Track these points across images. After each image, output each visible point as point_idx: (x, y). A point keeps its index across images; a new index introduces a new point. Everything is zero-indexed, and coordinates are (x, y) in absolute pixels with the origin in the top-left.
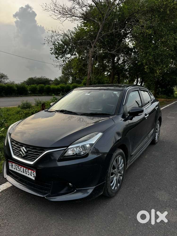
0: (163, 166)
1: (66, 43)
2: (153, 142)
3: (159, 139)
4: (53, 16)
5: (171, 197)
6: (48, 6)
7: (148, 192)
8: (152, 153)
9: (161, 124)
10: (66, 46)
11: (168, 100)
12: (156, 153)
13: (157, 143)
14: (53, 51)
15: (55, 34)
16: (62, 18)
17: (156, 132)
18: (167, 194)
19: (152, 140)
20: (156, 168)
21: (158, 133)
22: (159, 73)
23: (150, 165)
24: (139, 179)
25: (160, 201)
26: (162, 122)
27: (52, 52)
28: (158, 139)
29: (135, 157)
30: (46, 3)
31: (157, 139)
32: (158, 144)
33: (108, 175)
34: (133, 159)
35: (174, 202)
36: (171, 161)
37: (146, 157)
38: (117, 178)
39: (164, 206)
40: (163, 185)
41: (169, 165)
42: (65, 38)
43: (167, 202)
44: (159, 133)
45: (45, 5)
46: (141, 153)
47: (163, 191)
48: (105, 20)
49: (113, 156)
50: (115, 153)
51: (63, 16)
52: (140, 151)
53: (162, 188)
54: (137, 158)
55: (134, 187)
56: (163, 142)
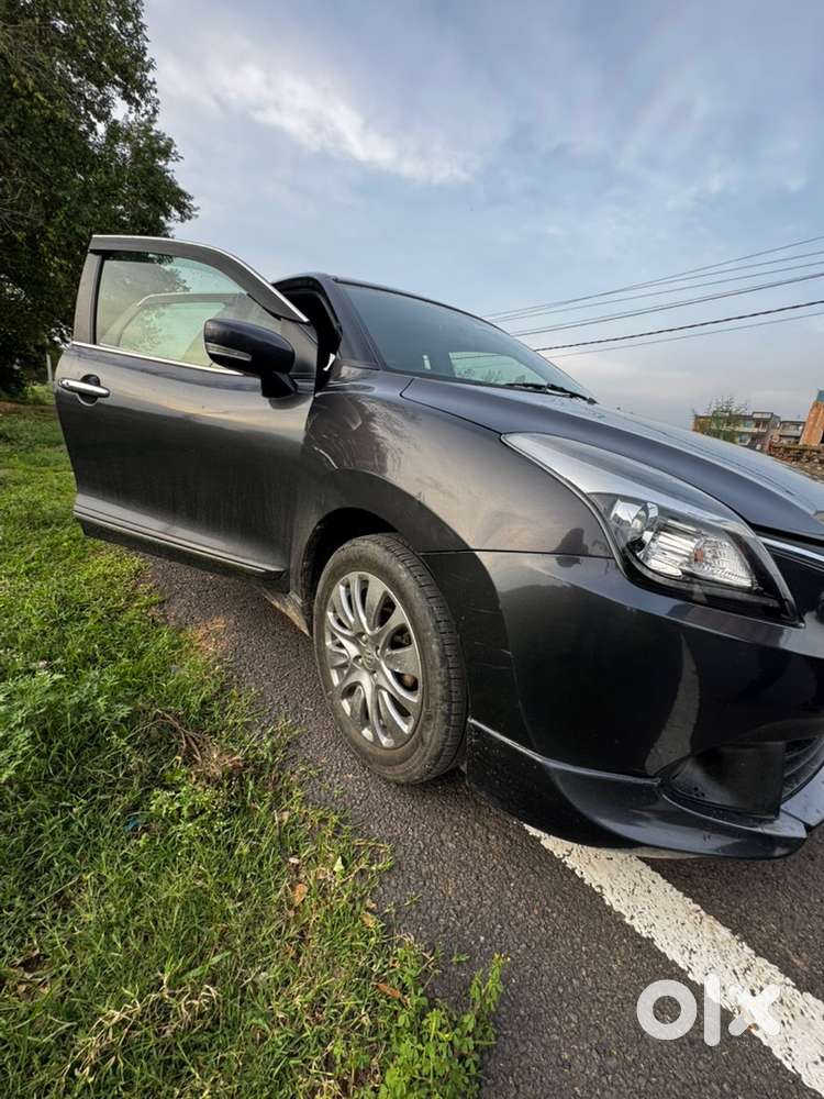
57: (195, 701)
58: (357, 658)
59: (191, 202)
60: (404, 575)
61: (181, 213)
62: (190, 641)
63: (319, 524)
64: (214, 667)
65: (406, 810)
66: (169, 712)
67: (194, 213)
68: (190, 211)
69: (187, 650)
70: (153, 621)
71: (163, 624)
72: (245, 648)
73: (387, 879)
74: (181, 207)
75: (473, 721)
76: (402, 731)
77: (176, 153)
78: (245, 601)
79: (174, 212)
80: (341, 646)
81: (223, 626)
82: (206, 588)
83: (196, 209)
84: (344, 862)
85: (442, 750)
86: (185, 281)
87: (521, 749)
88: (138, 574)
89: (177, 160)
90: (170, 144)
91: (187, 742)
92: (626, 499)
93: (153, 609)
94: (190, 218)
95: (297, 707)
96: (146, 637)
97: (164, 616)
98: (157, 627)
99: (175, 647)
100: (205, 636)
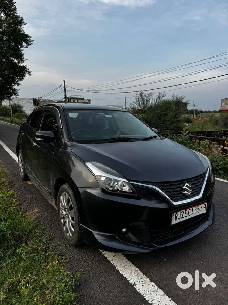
57: (28, 230)
58: (66, 215)
59: (30, 39)
60: (71, 193)
61: (27, 43)
62: (27, 216)
63: (56, 180)
64: (34, 222)
65: (76, 252)
66: (21, 233)
67: (32, 43)
68: (30, 42)
69: (27, 218)
70: (17, 210)
71: (20, 211)
72: (43, 217)
73: (67, 264)
74: (26, 41)
75: (81, 224)
76: (73, 231)
77: (24, 22)
78: (45, 203)
79: (24, 44)
80: (63, 212)
81: (37, 211)
82: (33, 199)
83: (32, 41)
84: (58, 261)
85: (79, 233)
86: (29, 69)
87: (89, 229)
88: (13, 196)
89: (24, 25)
90: (22, 19)
91: (26, 240)
92: (103, 176)
93: (17, 207)
94: (30, 45)
95: (54, 231)
96: (15, 215)
97: (20, 209)
98: (18, 212)
99: (23, 217)
100: (32, 214)
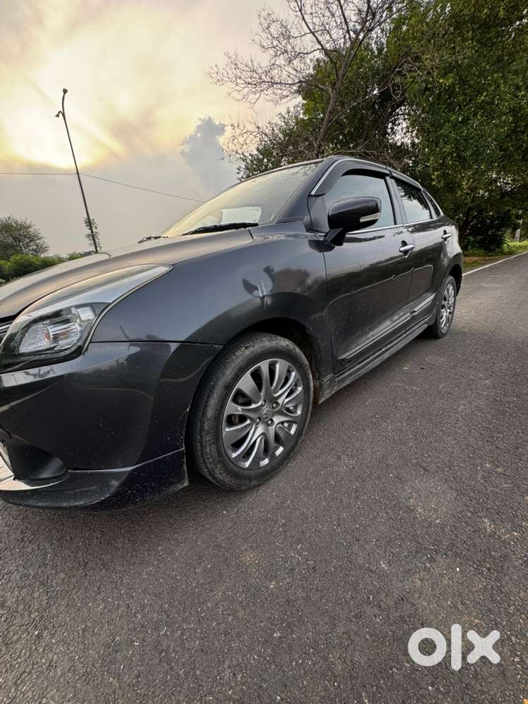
0: (450, 393)
1: (265, 152)
2: (431, 333)
3: (451, 328)
4: (235, 94)
5: (466, 505)
6: (221, 71)
7: (379, 478)
8: (426, 359)
9: (460, 286)
10: (265, 160)
11: (487, 258)
12: (438, 360)
13: (444, 335)
14: (242, 173)
15: (238, 131)
16: (252, 96)
17: (443, 307)
18: (450, 490)
19: (427, 325)
20: (428, 399)
21: (449, 311)
22: (469, 188)
23: (412, 389)
24: (364, 430)
25: (415, 518)
26: (462, 282)
27: (240, 176)
28: (449, 326)
29: (358, 366)
30: (216, 66)
31: (445, 325)
32: (447, 337)
33: (206, 424)
34: (349, 372)
35: (475, 532)
36: (480, 378)
37: (405, 368)
38: (267, 430)
39: (426, 548)
40: (440, 455)
41: (472, 390)
42: (263, 143)
43: (443, 526)
44: (453, 312)
45: (216, 69)
46: (386, 356)
47: (436, 478)
48: (340, 78)
49: (234, 357)
50: (247, 348)
51: (254, 90)
52: (383, 350)
53: (433, 467)
54: (369, 370)
55: (339, 458)
56: (464, 332)
